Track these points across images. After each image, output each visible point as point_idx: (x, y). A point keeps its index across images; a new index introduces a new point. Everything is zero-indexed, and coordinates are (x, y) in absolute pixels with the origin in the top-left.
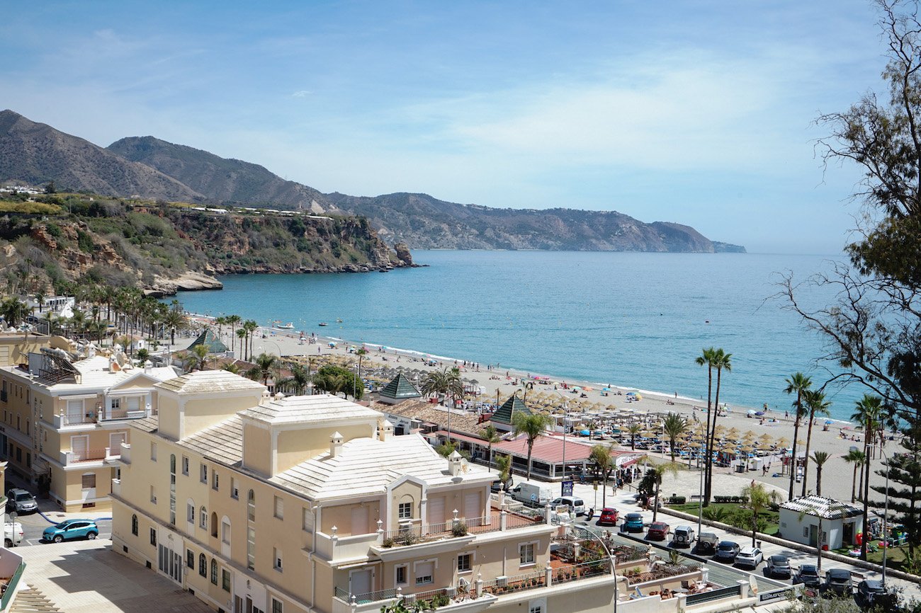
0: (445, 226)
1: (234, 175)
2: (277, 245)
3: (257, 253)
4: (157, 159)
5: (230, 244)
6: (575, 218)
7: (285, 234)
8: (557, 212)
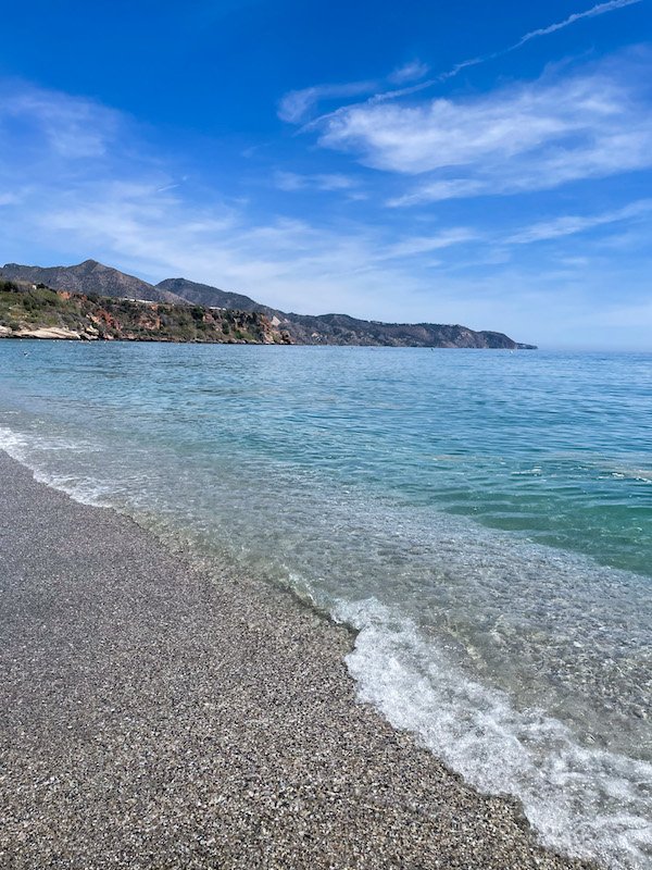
0: (353, 332)
1: (229, 302)
2: (181, 324)
3: (166, 329)
4: (185, 291)
5: (144, 322)
6: (434, 329)
7: (188, 317)
8: (424, 325)
